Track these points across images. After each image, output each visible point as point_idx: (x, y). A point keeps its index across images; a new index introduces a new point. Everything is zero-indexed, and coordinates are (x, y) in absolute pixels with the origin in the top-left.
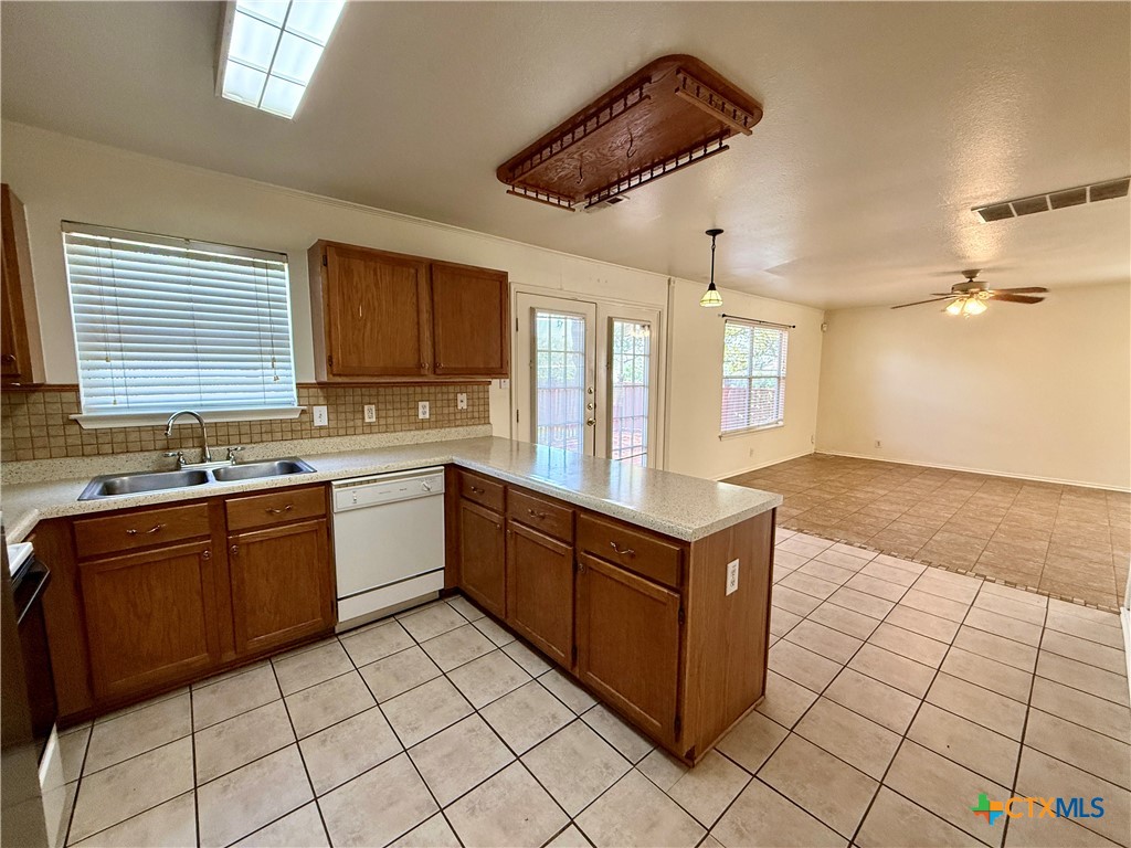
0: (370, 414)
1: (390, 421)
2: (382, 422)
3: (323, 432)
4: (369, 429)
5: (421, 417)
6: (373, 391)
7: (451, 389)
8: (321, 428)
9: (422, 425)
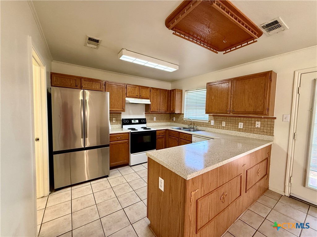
0: (224, 124)
1: (229, 127)
2: (227, 127)
3: (213, 127)
4: (223, 128)
5: (239, 127)
6: (225, 118)
7: (253, 119)
9: (240, 130)
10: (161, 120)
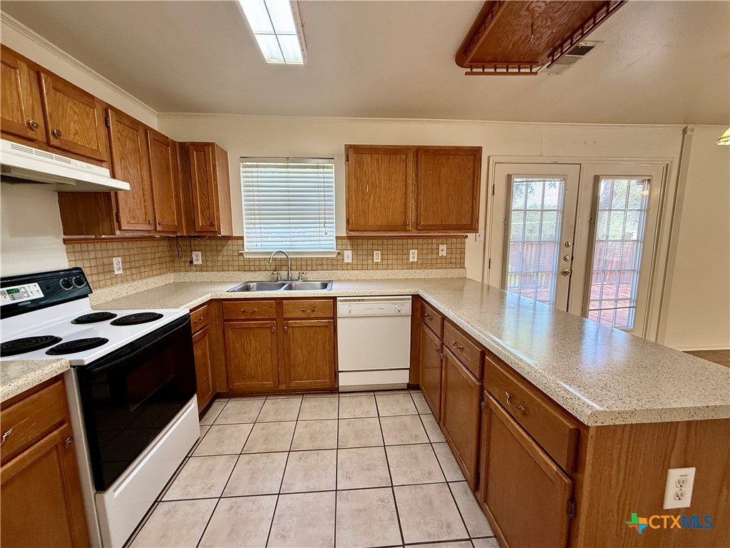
0: (377, 256)
1: (390, 262)
2: (385, 262)
3: (349, 267)
4: (376, 266)
5: (411, 260)
6: (380, 242)
7: (435, 241)
8: (348, 264)
9: (411, 266)
10: (142, 269)
